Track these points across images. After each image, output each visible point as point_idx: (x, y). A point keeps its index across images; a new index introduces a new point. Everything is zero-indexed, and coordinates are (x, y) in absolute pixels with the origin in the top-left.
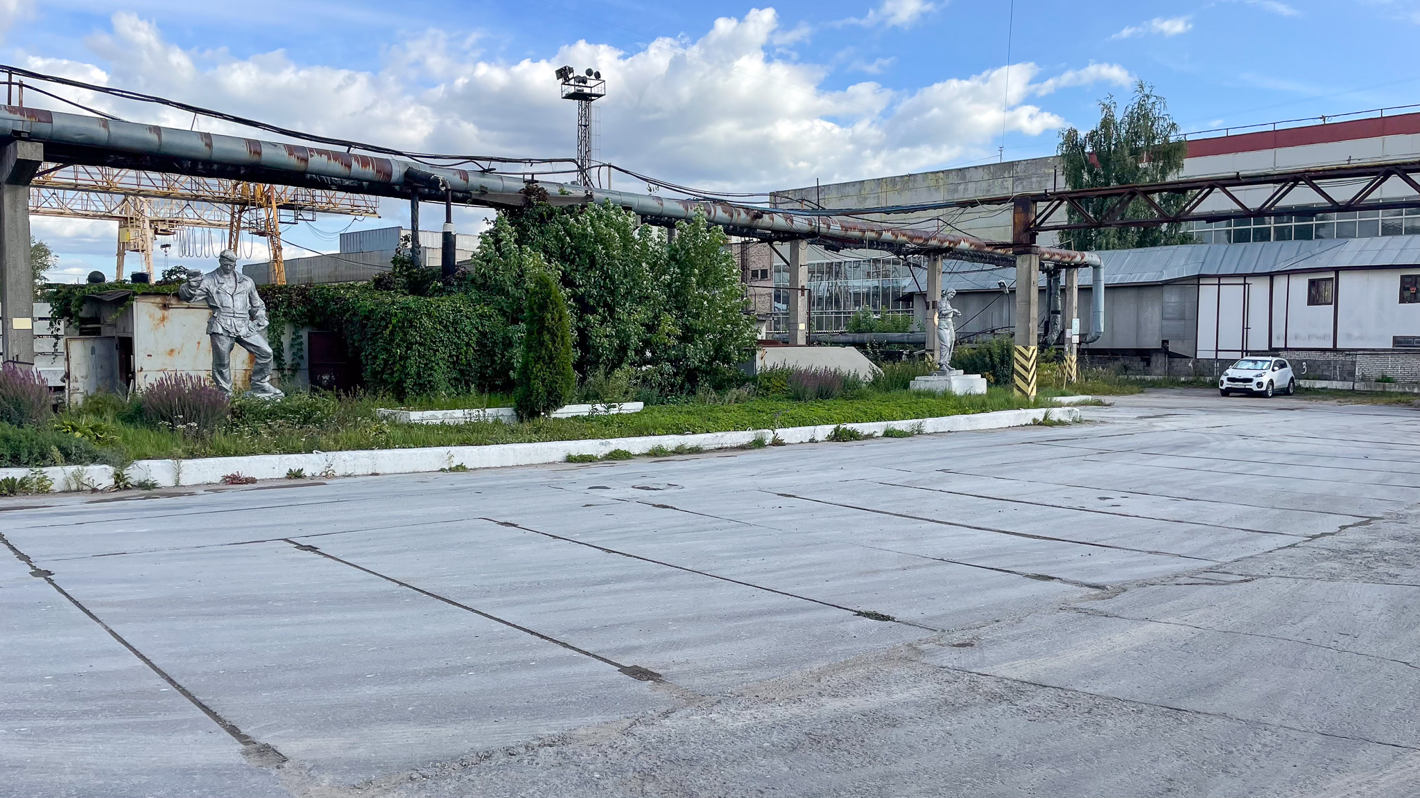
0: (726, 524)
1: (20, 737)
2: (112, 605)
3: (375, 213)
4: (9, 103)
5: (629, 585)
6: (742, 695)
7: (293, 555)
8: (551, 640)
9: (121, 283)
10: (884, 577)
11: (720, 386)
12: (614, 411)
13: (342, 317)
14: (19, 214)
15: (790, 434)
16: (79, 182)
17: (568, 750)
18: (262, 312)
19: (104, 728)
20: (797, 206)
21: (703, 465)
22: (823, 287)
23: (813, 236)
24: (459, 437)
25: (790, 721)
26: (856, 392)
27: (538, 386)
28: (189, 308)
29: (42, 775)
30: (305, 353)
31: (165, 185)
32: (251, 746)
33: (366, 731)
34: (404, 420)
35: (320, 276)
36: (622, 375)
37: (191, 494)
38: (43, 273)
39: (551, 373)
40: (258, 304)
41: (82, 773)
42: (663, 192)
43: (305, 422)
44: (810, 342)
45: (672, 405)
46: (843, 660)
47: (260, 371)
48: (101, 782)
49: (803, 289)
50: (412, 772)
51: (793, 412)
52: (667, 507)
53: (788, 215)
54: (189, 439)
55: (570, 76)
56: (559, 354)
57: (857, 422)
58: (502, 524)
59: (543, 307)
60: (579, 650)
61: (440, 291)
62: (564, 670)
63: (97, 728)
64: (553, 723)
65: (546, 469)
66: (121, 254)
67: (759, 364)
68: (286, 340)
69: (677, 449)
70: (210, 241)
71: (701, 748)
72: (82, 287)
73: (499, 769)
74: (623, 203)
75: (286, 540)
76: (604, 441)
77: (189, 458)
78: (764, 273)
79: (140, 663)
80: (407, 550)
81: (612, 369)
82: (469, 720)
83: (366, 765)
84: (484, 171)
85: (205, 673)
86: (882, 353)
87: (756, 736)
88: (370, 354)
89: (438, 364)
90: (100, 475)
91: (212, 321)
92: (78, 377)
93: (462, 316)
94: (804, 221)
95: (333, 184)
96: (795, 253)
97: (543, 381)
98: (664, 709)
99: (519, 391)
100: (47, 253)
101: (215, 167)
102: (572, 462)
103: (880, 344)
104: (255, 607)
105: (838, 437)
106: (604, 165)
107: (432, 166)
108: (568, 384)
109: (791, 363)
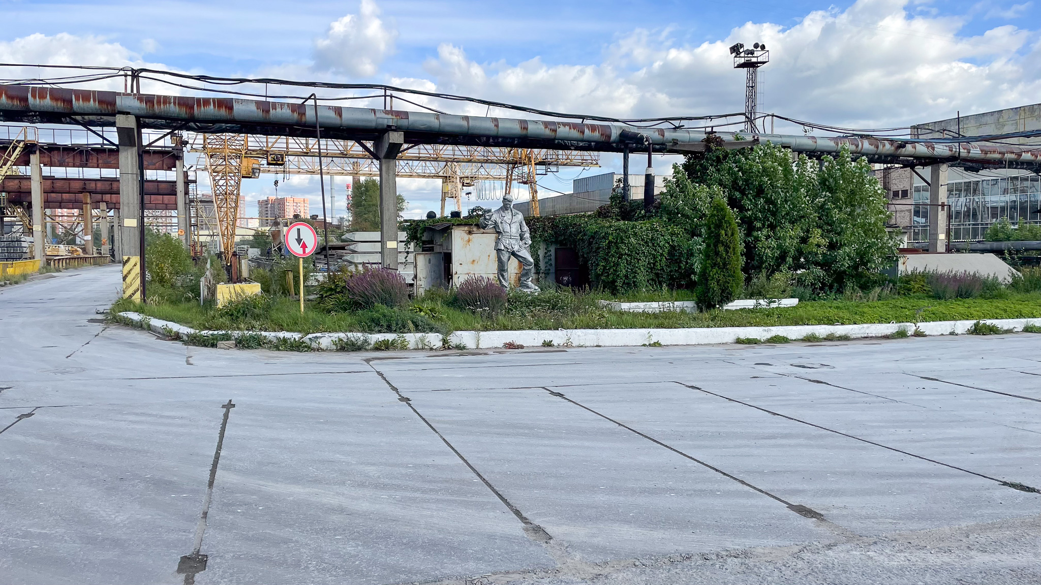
0: (875, 399)
1: (395, 502)
2: (444, 422)
3: (597, 164)
4: (385, 108)
5: (792, 442)
6: (896, 540)
7: (549, 399)
8: (732, 477)
9: (444, 219)
10: (1028, 454)
11: (866, 286)
12: (774, 305)
13: (576, 237)
14: (391, 177)
15: (929, 327)
16: (421, 155)
17: (750, 562)
18: (527, 235)
19: (443, 501)
20: (937, 135)
21: (851, 350)
22: (961, 203)
23: (953, 160)
24: (656, 322)
25: (941, 567)
26: (995, 293)
27: (713, 285)
28: (483, 233)
29: (408, 527)
30: (553, 262)
31: (469, 154)
32: (529, 526)
33: (602, 526)
34: (617, 309)
35: (560, 209)
36: (781, 278)
37: (486, 354)
38: (401, 214)
39: (724, 276)
40: (525, 230)
41: (430, 529)
42: (817, 133)
43: (553, 308)
44: (949, 250)
45: (823, 301)
46: (990, 522)
47: (526, 274)
48: (440, 536)
49: (943, 205)
50: (635, 560)
51: (933, 308)
52: (822, 382)
53: (929, 144)
54: (484, 318)
55: (741, 50)
56: (731, 261)
57: (997, 318)
58: (689, 387)
59: (719, 226)
60: (755, 488)
61: (643, 217)
62: (743, 501)
63: (438, 501)
64: (737, 541)
65: (721, 348)
66: (443, 200)
67: (901, 267)
68: (541, 253)
69: (828, 336)
70: (494, 189)
71: (861, 578)
72: (423, 221)
73: (698, 569)
74: (783, 143)
75: (544, 388)
76: (766, 328)
77: (484, 331)
78: (905, 194)
79: (462, 462)
80: (623, 401)
81: (773, 272)
82: (673, 529)
83: (603, 550)
84: (676, 128)
85: (499, 473)
86: (1020, 258)
87: (911, 576)
88: (594, 262)
89: (640, 269)
90: (434, 339)
91: (498, 241)
92: (422, 278)
93: (658, 234)
94: (945, 148)
95: (572, 146)
96: (935, 175)
97: (718, 281)
98: (828, 542)
99: (699, 289)
100: (403, 200)
101: (500, 140)
102: (741, 343)
103: (1018, 251)
104: (526, 431)
105: (977, 330)
106: (768, 115)
107: (639, 127)
108: (737, 285)
109: (931, 268)
